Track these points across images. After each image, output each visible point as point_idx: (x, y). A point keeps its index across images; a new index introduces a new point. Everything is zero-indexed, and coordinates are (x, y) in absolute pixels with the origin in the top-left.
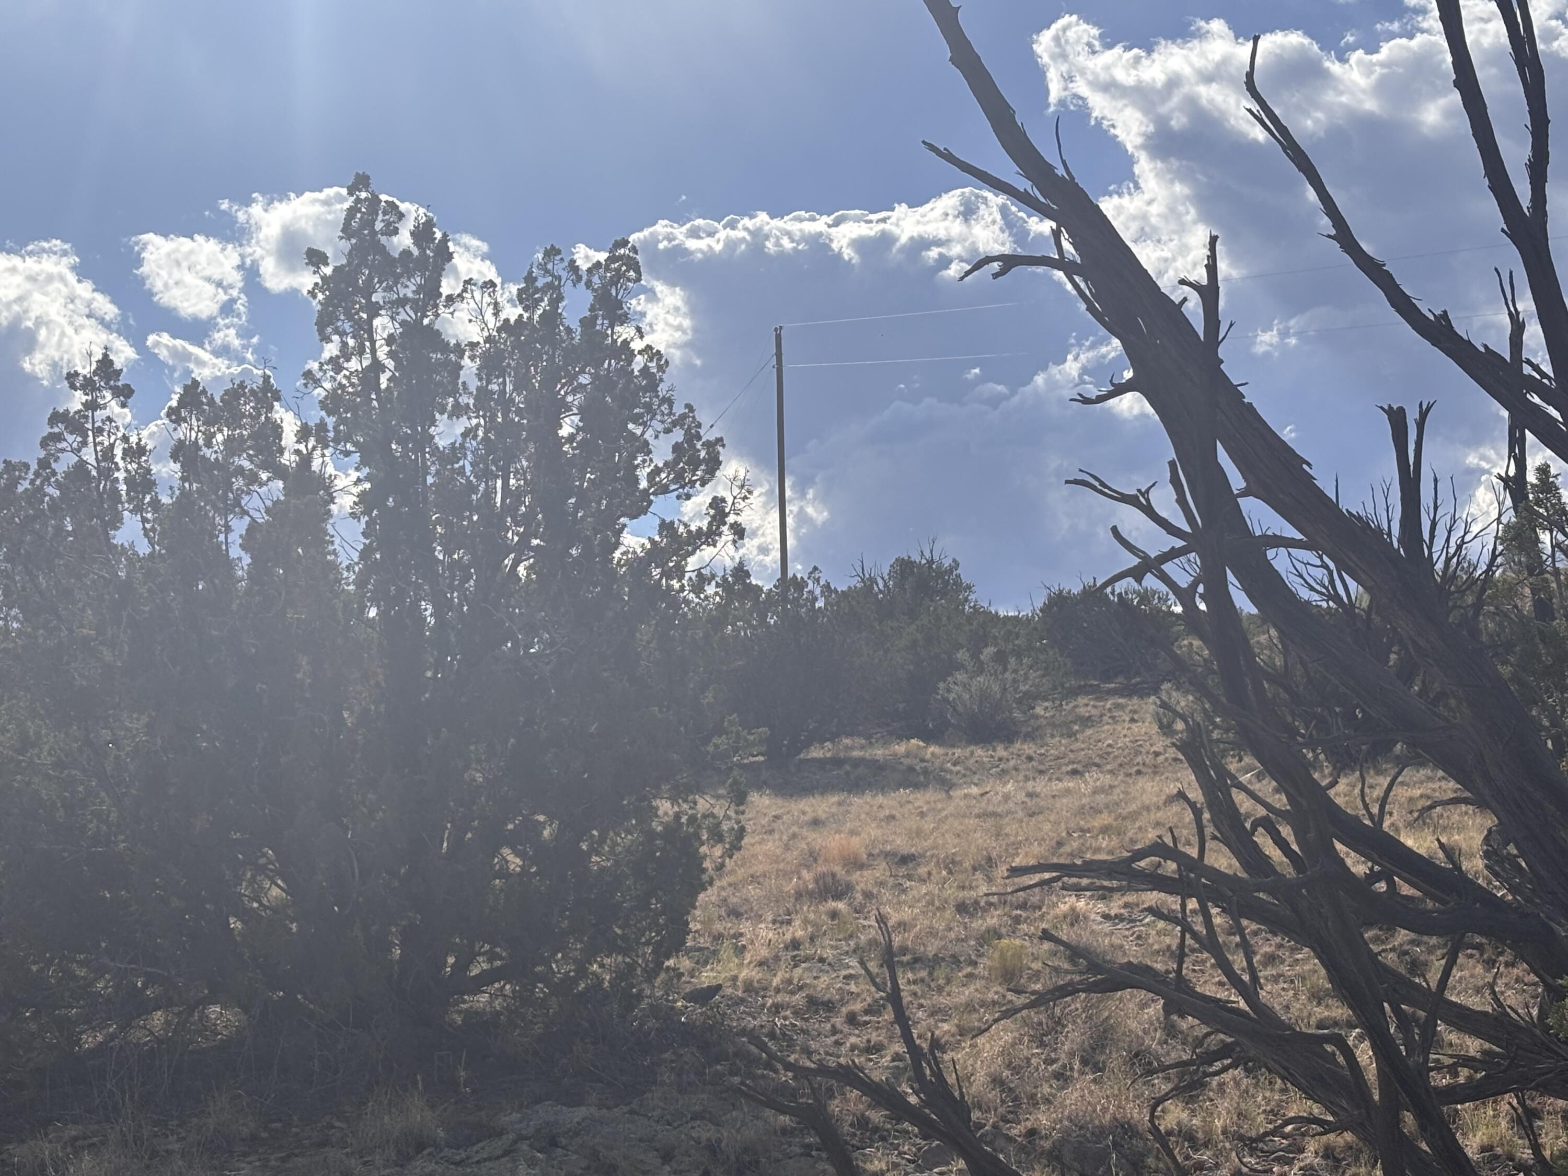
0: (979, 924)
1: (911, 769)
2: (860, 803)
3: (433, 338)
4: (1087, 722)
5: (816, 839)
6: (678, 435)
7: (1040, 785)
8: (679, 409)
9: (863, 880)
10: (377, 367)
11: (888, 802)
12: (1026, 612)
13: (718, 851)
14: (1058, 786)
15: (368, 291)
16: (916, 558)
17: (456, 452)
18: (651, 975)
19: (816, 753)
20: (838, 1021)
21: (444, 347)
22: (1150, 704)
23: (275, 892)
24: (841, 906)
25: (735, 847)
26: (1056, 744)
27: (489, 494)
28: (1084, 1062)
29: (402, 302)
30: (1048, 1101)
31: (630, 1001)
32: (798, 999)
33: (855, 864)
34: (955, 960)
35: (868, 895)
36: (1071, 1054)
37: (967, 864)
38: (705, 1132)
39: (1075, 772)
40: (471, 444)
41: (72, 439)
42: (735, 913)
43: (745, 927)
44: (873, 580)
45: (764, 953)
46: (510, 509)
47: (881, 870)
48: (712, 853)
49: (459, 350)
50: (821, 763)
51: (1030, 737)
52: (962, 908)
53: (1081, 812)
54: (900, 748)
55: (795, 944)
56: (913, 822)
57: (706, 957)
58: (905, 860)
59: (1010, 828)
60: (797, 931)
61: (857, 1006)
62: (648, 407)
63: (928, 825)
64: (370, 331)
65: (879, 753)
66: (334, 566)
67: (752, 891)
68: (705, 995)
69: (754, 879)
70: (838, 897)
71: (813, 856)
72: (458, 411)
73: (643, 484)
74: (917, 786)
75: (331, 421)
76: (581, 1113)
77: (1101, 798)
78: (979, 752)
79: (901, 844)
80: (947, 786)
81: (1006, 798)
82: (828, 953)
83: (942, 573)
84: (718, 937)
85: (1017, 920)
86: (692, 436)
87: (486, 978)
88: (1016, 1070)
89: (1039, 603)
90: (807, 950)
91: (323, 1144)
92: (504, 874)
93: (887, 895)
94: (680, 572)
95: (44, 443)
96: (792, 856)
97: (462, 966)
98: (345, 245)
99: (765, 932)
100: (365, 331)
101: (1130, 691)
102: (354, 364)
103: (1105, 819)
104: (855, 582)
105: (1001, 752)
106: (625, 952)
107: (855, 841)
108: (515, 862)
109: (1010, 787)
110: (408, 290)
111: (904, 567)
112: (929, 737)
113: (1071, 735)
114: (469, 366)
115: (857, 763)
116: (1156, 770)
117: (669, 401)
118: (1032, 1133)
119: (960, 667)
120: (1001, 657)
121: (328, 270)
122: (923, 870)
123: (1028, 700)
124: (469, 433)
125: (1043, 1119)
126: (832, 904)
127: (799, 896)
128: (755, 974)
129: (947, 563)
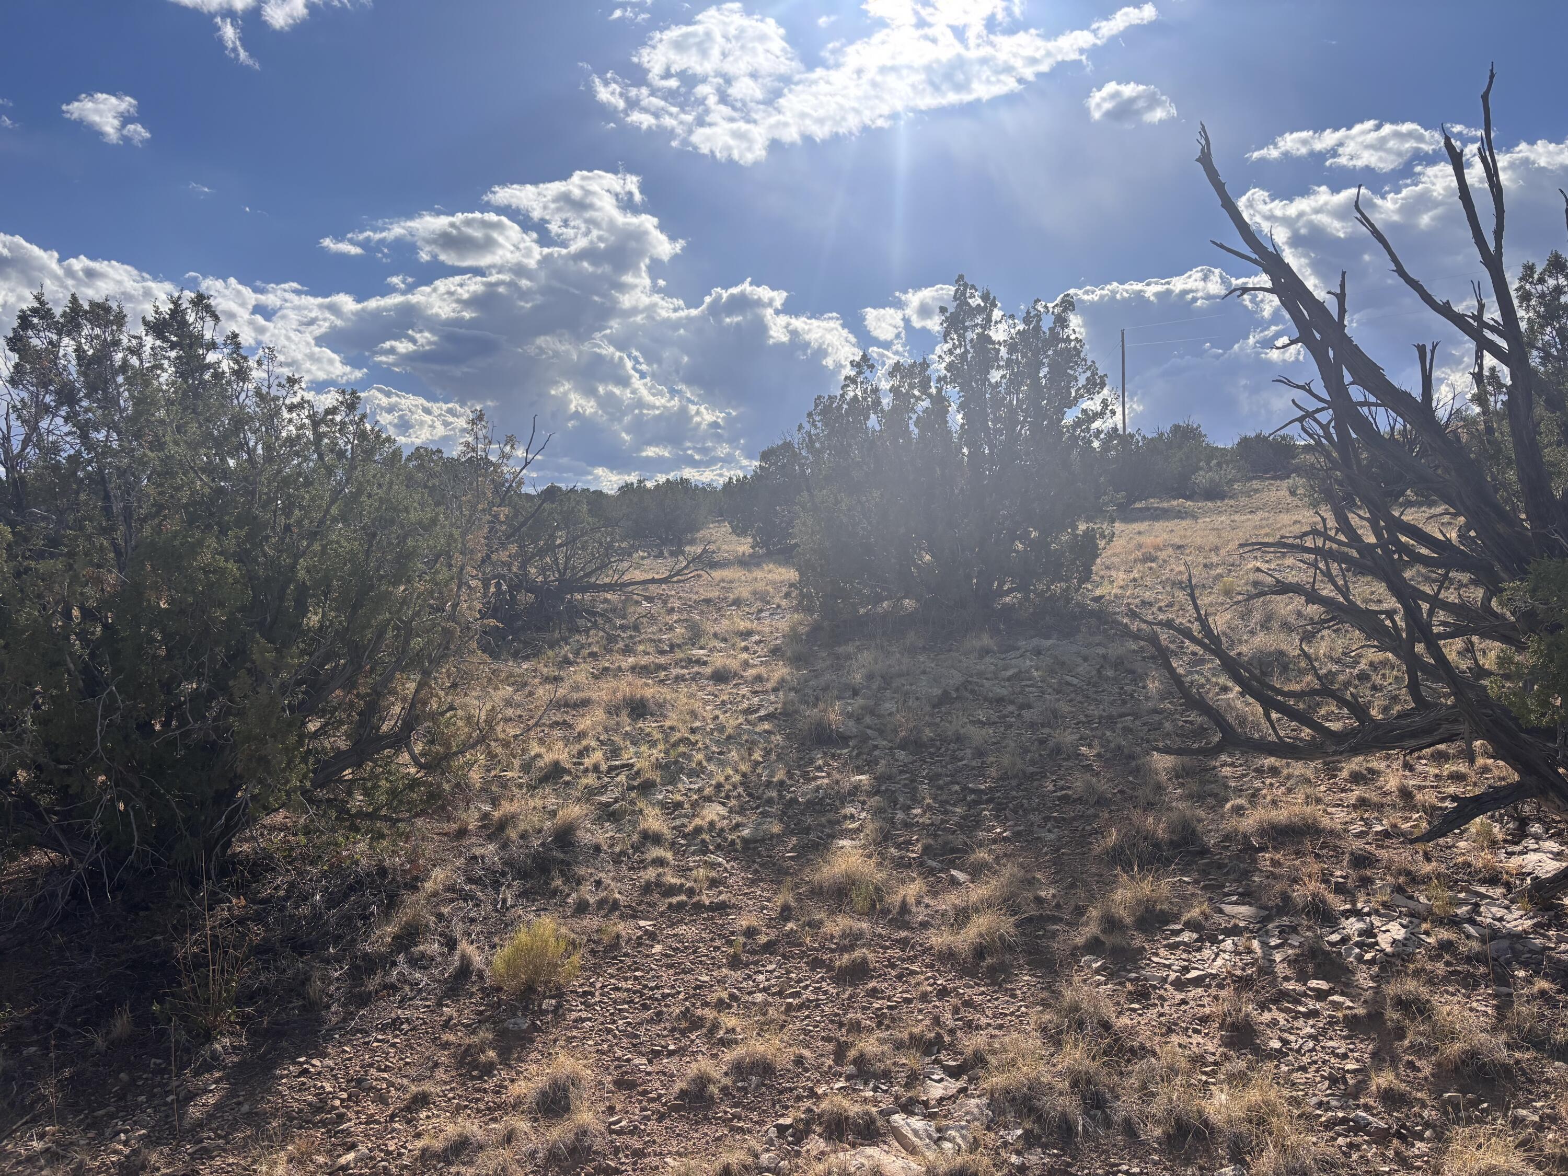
0: (1213, 573)
1: (1179, 511)
2: (1158, 525)
3: (989, 339)
4: (1256, 491)
5: (1142, 539)
6: (1088, 374)
7: (1236, 517)
8: (1089, 363)
9: (1163, 555)
10: (966, 351)
11: (1170, 524)
12: (1229, 446)
13: (1103, 542)
14: (1244, 518)
15: (964, 322)
16: (1181, 424)
17: (998, 384)
18: (1077, 590)
19: (1138, 505)
20: (1155, 610)
21: (993, 343)
22: (1285, 483)
23: (928, 557)
24: (1153, 565)
25: (1111, 540)
26: (1243, 501)
27: (1011, 401)
28: (1262, 626)
29: (976, 325)
30: (1246, 641)
31: (1068, 600)
32: (1137, 601)
33: (1158, 548)
34: (1204, 586)
35: (1165, 561)
36: (1256, 624)
37: (1207, 548)
38: (1101, 651)
39: (1252, 512)
40: (1004, 381)
41: (852, 386)
42: (1108, 568)
43: (1113, 573)
44: (1162, 434)
45: (1122, 583)
46: (1019, 406)
47: (1170, 551)
48: (1102, 544)
49: (999, 343)
50: (1141, 509)
51: (1231, 497)
52: (1205, 566)
53: (1255, 527)
54: (1175, 503)
55: (1135, 580)
56: (1182, 533)
57: (1098, 585)
58: (1179, 547)
59: (1224, 534)
60: (1135, 574)
61: (1162, 604)
62: (1076, 363)
63: (1189, 533)
64: (964, 338)
65: (1165, 505)
66: (950, 432)
67: (1114, 559)
68: (1098, 599)
69: (1116, 555)
70: (1152, 561)
71: (1140, 546)
72: (999, 367)
73: (1073, 394)
74: (1183, 518)
75: (949, 375)
76: (1050, 642)
77: (1264, 522)
78: (1209, 504)
79: (1177, 541)
80: (1195, 518)
81: (1222, 522)
82: (1149, 584)
83: (1193, 430)
84: (1103, 577)
85: (1230, 571)
86: (1094, 374)
87: (1010, 591)
88: (1232, 629)
89: (1236, 441)
90: (1140, 582)
91: (950, 651)
92: (1018, 552)
93: (1172, 561)
94: (1088, 430)
95: (842, 388)
96: (1131, 546)
97: (1001, 586)
98: (955, 304)
99: (1122, 575)
100: (962, 337)
101: (1276, 478)
102: (958, 351)
103: (1267, 530)
104: (1155, 435)
105: (1219, 503)
106: (1066, 581)
107: (1158, 540)
108: (1020, 547)
109: (1223, 518)
110: (979, 320)
111: (1176, 428)
112: (1187, 498)
113: (1250, 496)
114: (1003, 351)
115: (1157, 509)
116: (1288, 511)
117: (1085, 360)
118: (1239, 654)
119: (1201, 469)
120: (1219, 465)
121: (948, 315)
122: (1188, 551)
123: (1230, 482)
124: (1003, 377)
125: (1244, 649)
126: (1150, 564)
127: (1135, 561)
128: (1119, 591)
129: (1195, 426)
